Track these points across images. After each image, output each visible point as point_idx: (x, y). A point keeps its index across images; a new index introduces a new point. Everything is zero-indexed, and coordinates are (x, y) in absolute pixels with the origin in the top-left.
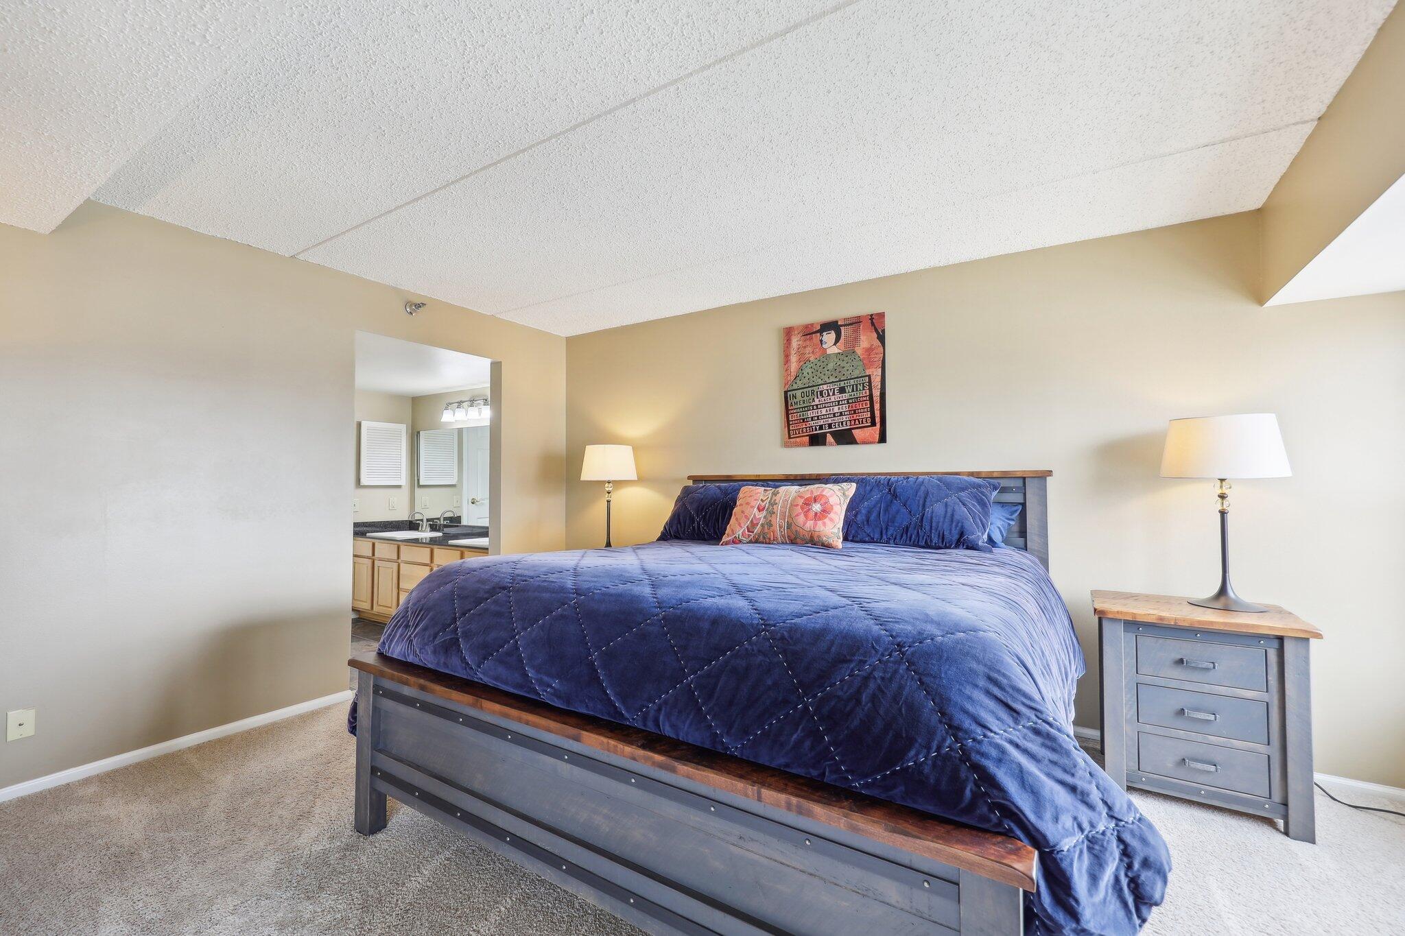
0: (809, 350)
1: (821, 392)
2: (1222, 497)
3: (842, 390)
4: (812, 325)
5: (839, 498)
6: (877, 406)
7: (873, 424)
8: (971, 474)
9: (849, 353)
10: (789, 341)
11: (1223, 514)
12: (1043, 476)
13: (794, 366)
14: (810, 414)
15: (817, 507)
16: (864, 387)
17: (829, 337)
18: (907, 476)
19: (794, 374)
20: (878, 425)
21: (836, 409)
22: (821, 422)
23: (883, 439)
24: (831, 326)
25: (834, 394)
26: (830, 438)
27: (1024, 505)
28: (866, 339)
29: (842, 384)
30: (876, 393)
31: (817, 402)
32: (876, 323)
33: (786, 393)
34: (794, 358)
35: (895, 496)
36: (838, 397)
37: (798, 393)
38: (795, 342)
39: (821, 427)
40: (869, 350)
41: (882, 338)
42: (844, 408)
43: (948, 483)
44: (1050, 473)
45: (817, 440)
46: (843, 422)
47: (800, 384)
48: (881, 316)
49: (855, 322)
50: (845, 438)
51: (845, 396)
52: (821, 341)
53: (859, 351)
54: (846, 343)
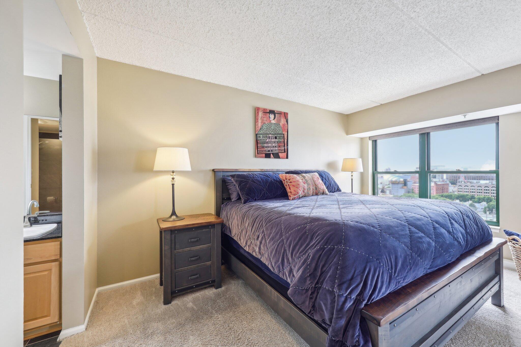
0: (265, 119)
1: (269, 137)
2: (352, 176)
3: (276, 138)
4: (266, 109)
6: (286, 146)
7: (285, 152)
9: (277, 124)
10: (257, 114)
11: (352, 179)
13: (260, 124)
14: (265, 145)
16: (282, 138)
17: (272, 116)
19: (260, 127)
20: (286, 152)
21: (274, 145)
22: (269, 149)
23: (287, 158)
24: (272, 112)
25: (273, 139)
26: (272, 155)
28: (283, 121)
29: (276, 136)
30: (286, 141)
31: (268, 141)
33: (257, 135)
34: (260, 121)
37: (261, 136)
38: (261, 114)
39: (269, 151)
40: (284, 125)
41: (287, 122)
42: (276, 145)
45: (268, 156)
46: (276, 150)
47: (262, 132)
48: (287, 114)
49: (280, 113)
50: (277, 156)
51: (277, 140)
52: (269, 117)
53: (281, 124)
54: (277, 120)
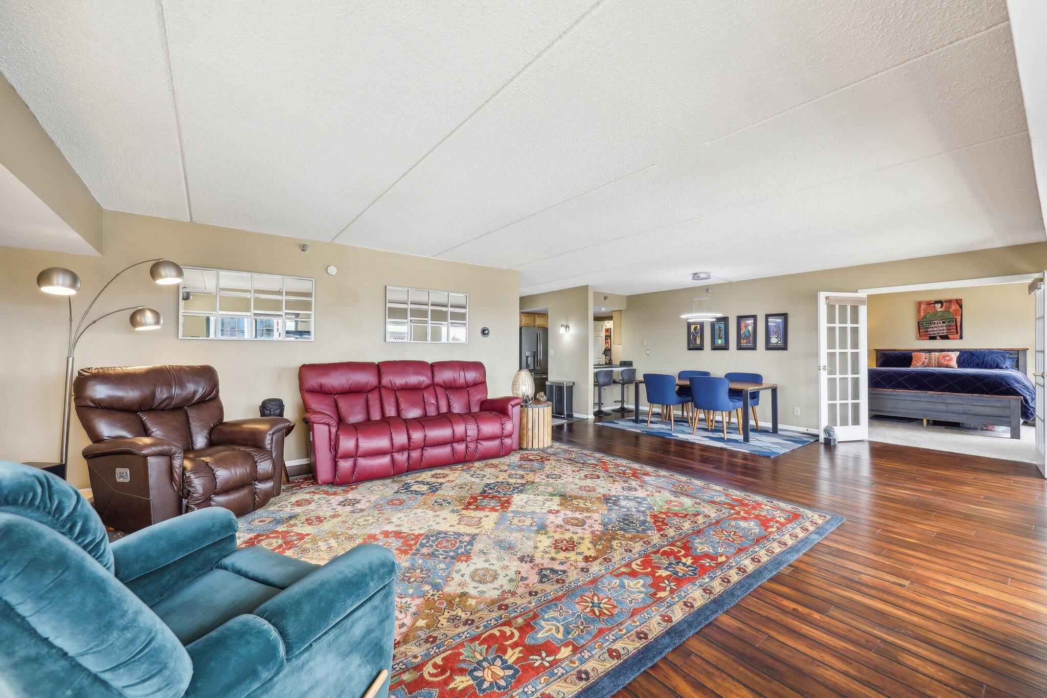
3: (944, 323)
5: (954, 356)
6: (959, 328)
7: (957, 333)
8: (998, 349)
9: (947, 311)
10: (920, 306)
12: (1025, 350)
13: (922, 314)
15: (948, 358)
16: (953, 322)
17: (938, 306)
18: (976, 350)
19: (922, 317)
20: (959, 334)
21: (941, 328)
23: (961, 338)
24: (940, 302)
26: (938, 337)
27: (1018, 358)
28: (954, 307)
29: (944, 320)
30: (959, 324)
32: (959, 302)
33: (919, 323)
35: (973, 355)
36: (941, 325)
37: (924, 323)
38: (923, 307)
40: (956, 310)
41: (961, 307)
42: (944, 328)
43: (991, 352)
44: (1028, 349)
45: (933, 338)
46: (945, 333)
47: (925, 320)
48: (961, 300)
49: (950, 301)
50: (945, 337)
52: (935, 306)
53: (951, 310)
54: (945, 307)
